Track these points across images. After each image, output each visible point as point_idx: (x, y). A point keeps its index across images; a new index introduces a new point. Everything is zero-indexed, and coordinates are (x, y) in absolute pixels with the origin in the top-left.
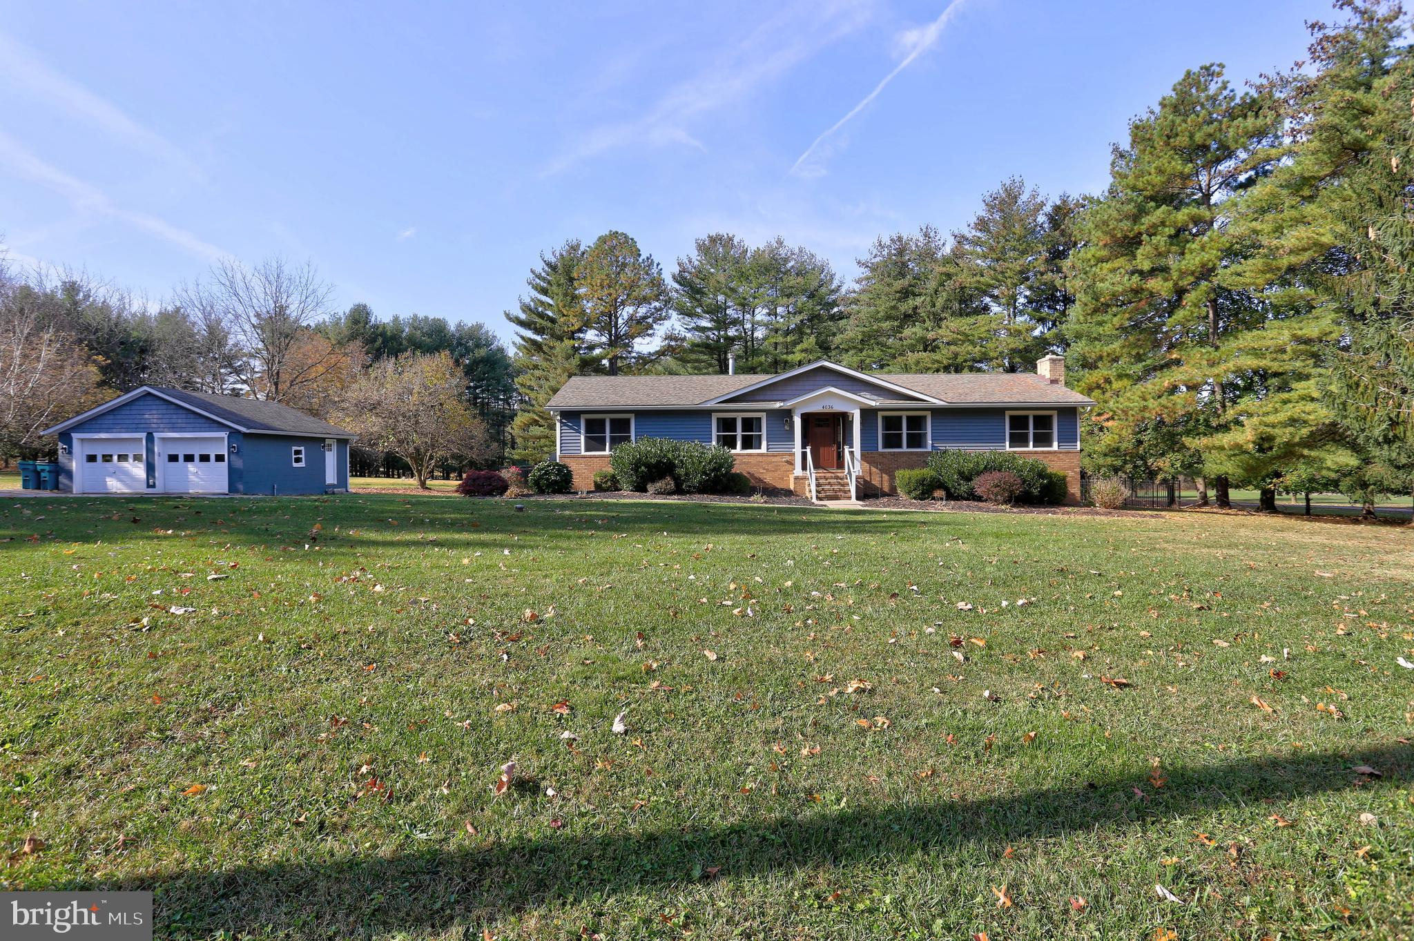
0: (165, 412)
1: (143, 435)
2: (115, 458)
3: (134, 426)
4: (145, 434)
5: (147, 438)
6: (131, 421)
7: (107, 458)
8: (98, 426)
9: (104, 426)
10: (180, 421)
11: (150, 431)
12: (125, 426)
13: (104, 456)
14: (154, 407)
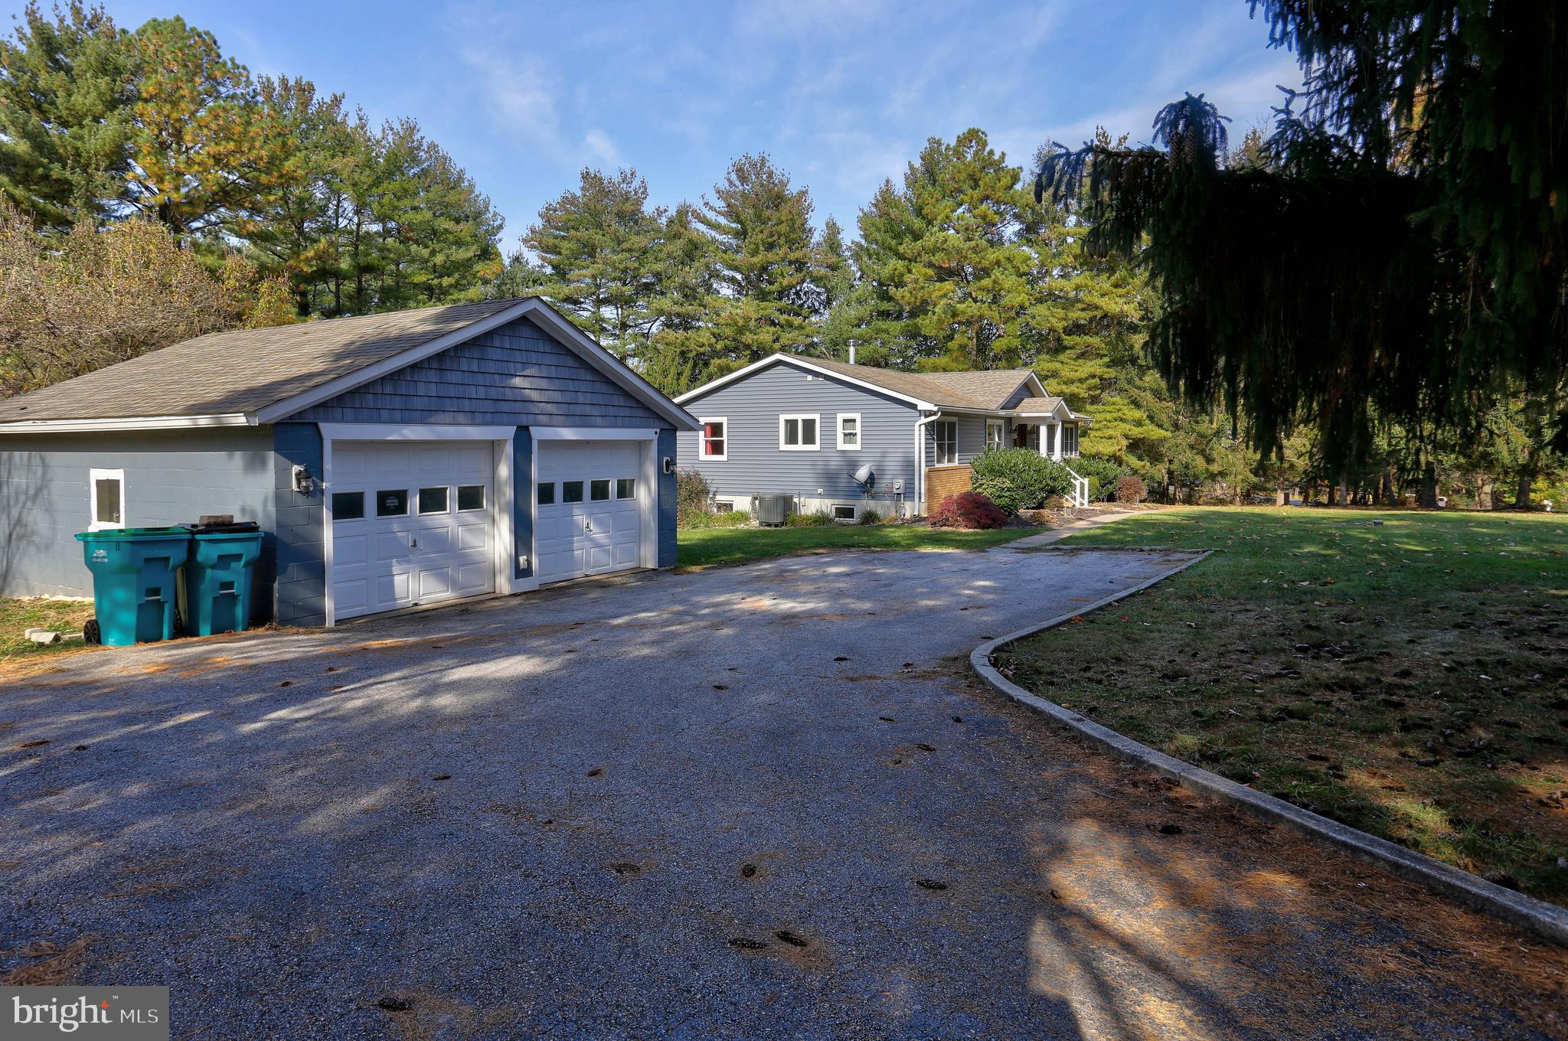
0: (553, 372)
1: (508, 432)
2: (414, 502)
3: (488, 406)
4: (511, 431)
5: (516, 439)
6: (482, 392)
7: (392, 503)
8: (397, 402)
9: (417, 403)
10: (581, 399)
11: (524, 420)
12: (466, 405)
13: (382, 497)
14: (533, 357)
